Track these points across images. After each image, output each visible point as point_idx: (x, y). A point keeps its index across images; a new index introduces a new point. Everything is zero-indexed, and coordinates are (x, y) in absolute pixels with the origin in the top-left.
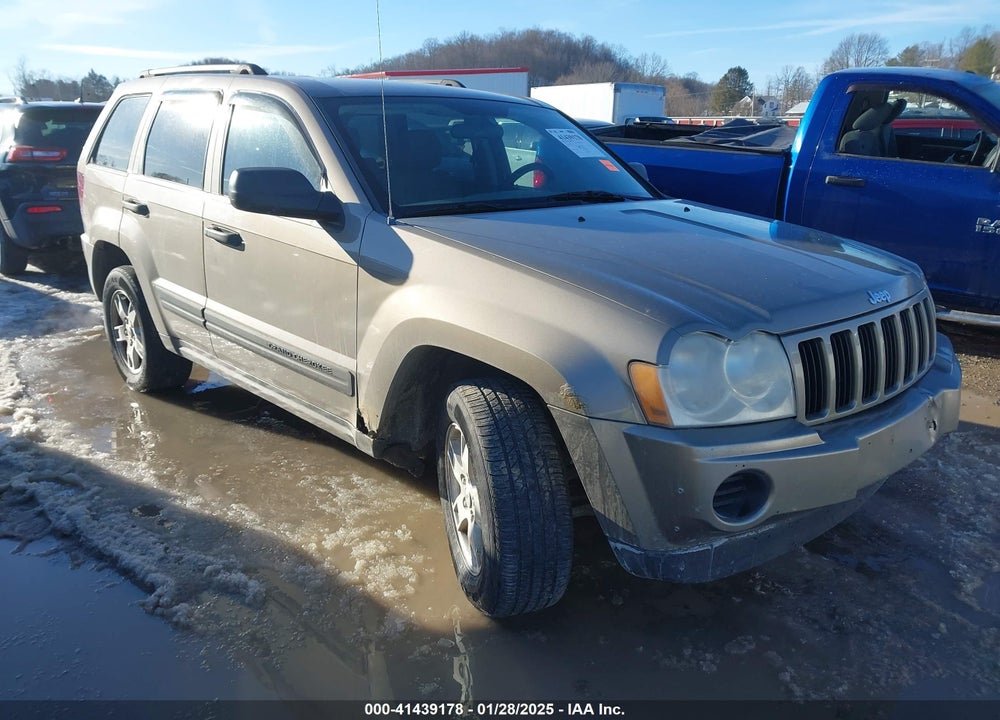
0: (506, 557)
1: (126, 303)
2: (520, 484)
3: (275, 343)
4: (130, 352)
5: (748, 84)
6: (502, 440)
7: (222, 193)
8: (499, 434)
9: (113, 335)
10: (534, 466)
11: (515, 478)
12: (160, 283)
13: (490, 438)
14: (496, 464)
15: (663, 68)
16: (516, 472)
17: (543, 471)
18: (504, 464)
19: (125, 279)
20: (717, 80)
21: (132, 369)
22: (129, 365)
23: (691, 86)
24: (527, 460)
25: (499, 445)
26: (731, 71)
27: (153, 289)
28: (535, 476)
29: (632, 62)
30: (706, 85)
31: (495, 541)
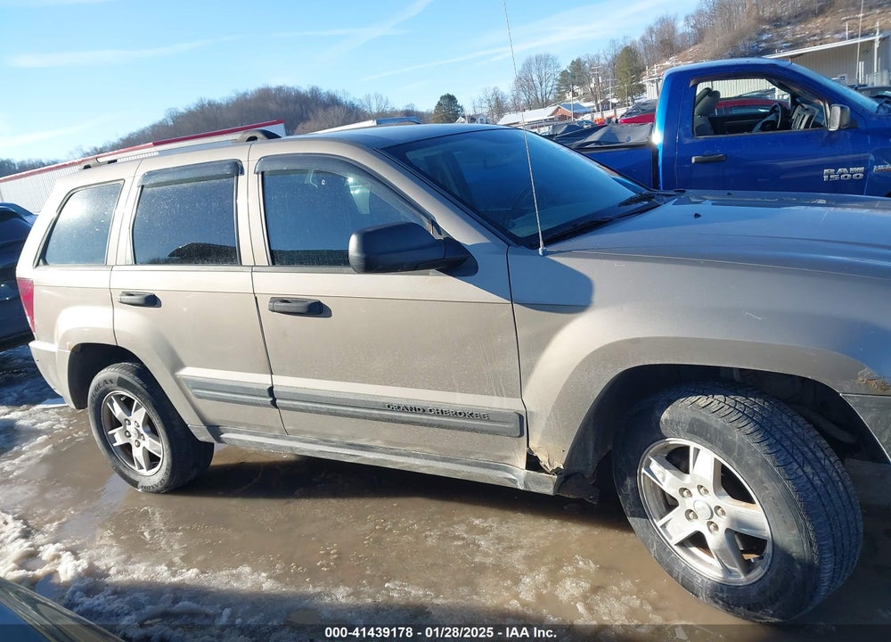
0: (825, 558)
1: (127, 404)
2: (817, 481)
3: (395, 403)
4: (138, 453)
5: (459, 107)
6: (778, 442)
7: (274, 264)
8: (773, 436)
9: (107, 441)
10: (818, 460)
11: (811, 477)
12: (187, 372)
13: (766, 442)
14: (789, 467)
15: (386, 104)
16: (808, 469)
17: (827, 462)
18: (795, 466)
19: (125, 378)
20: (434, 108)
21: (144, 472)
22: (136, 468)
23: (410, 116)
24: (810, 455)
25: (779, 447)
26: (442, 98)
27: (178, 381)
28: (824, 468)
29: (356, 103)
30: (423, 113)
31: (811, 545)
